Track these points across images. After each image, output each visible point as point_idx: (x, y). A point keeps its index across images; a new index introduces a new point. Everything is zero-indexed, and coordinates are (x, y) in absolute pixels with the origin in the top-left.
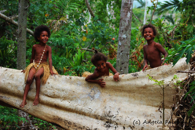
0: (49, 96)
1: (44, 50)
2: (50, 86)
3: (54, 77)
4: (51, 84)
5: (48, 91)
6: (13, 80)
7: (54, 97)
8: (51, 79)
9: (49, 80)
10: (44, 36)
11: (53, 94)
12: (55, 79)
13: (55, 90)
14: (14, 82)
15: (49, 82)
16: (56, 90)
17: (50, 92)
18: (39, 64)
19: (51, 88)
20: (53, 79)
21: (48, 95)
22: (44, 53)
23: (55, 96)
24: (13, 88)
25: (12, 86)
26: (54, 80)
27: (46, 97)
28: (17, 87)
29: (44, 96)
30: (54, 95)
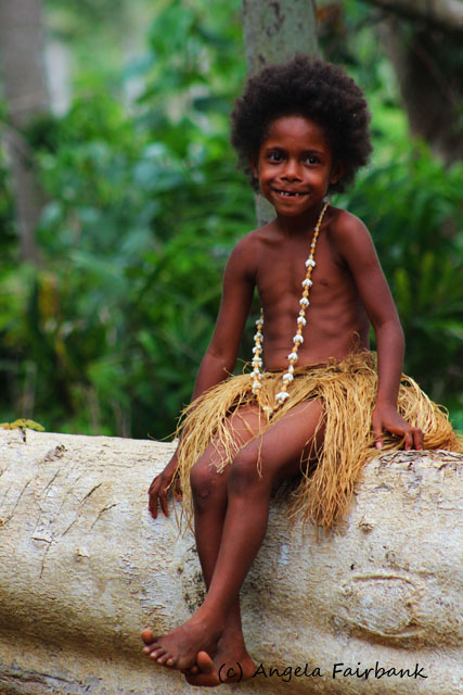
0: (375, 640)
1: (310, 262)
2: (380, 553)
3: (407, 477)
4: (381, 538)
5: (369, 593)
6: (104, 529)
7: (416, 639)
8: (383, 492)
9: (369, 507)
10: (281, 156)
11: (405, 617)
12: (413, 492)
13: (415, 579)
14: (114, 542)
15: (368, 520)
16: (421, 583)
17: (378, 602)
18: (288, 376)
19: (386, 573)
20: (399, 495)
21: (372, 628)
22: (307, 282)
23: (420, 633)
24: (106, 598)
25: (101, 585)
26: (408, 499)
27: (355, 644)
28: (133, 582)
29: (342, 641)
30: (413, 625)
